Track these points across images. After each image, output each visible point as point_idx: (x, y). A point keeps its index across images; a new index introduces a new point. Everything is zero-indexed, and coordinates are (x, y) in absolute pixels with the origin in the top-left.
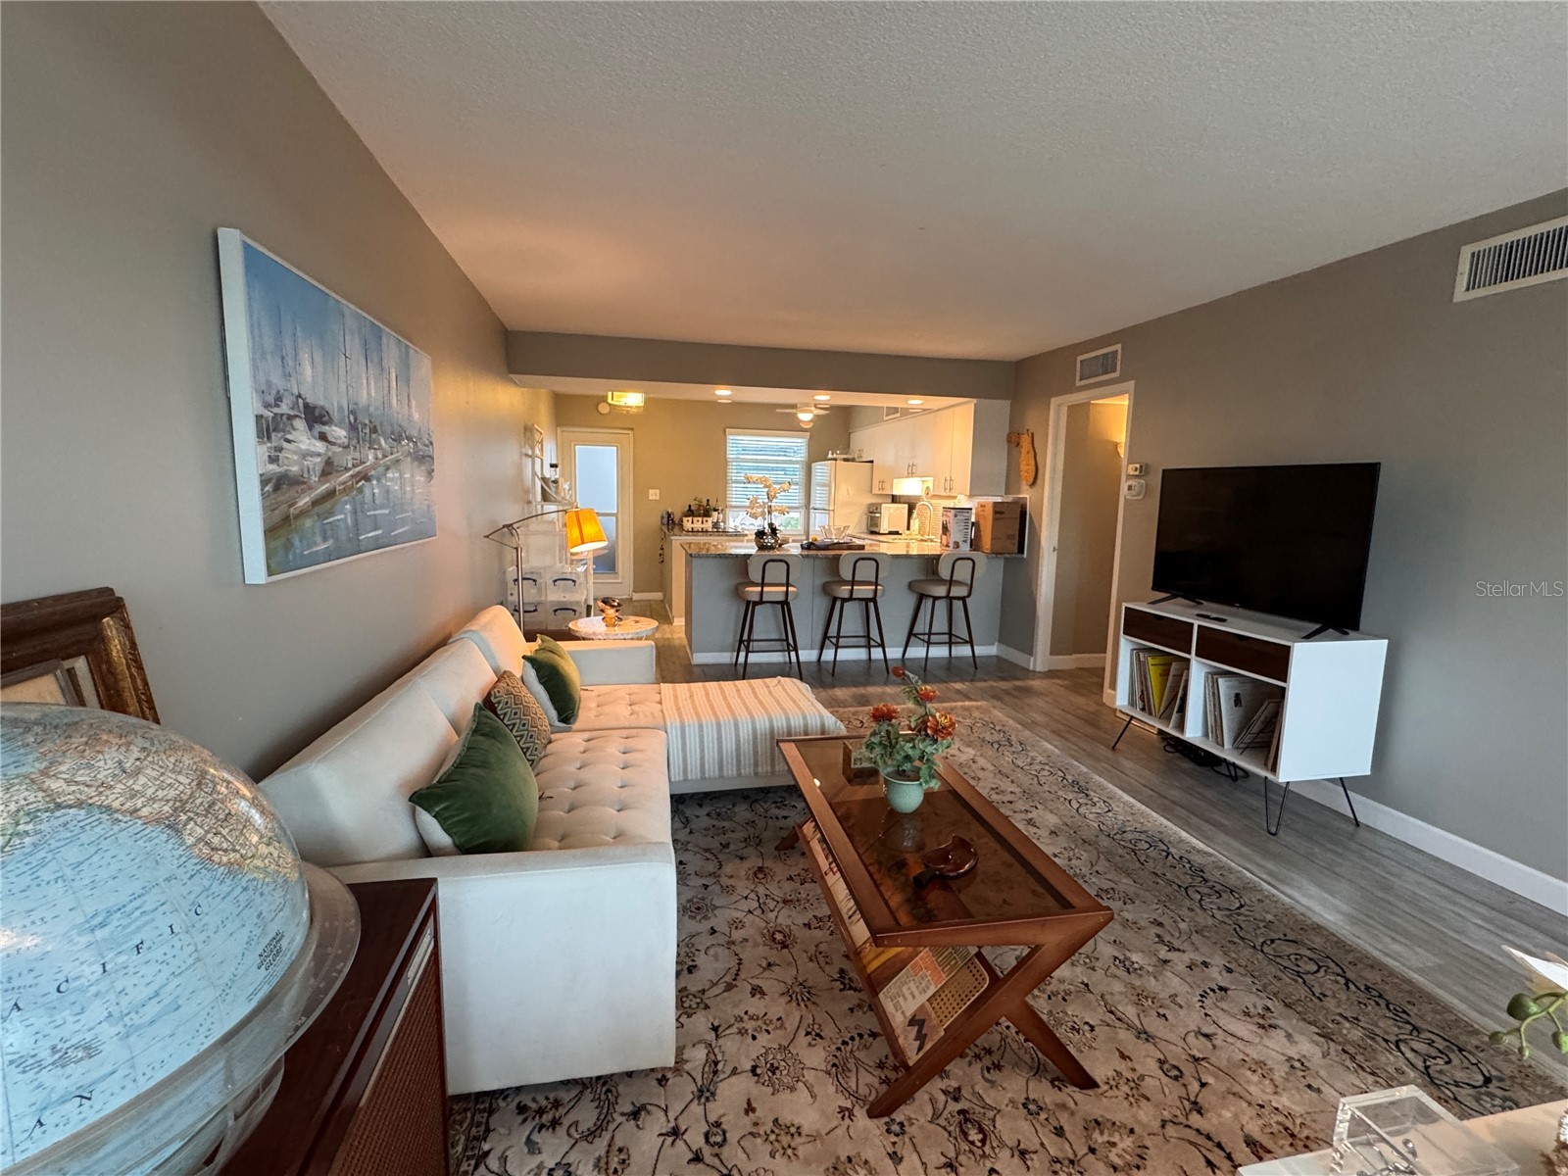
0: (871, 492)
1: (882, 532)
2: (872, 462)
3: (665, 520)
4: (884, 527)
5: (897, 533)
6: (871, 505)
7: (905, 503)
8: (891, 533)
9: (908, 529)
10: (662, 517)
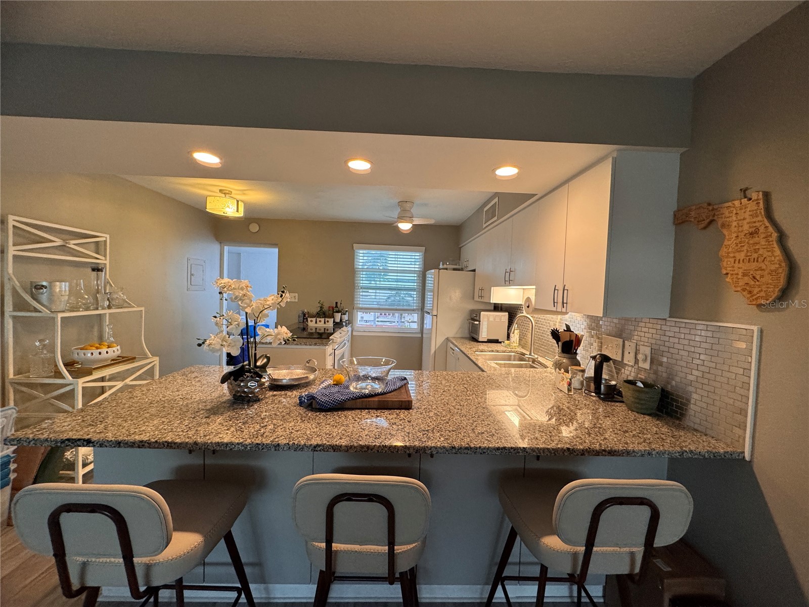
0: (474, 298)
1: (480, 340)
2: (474, 271)
3: (302, 318)
4: (483, 335)
5: (497, 341)
6: (472, 311)
7: (505, 311)
8: (490, 341)
9: (508, 337)
10: (299, 317)
